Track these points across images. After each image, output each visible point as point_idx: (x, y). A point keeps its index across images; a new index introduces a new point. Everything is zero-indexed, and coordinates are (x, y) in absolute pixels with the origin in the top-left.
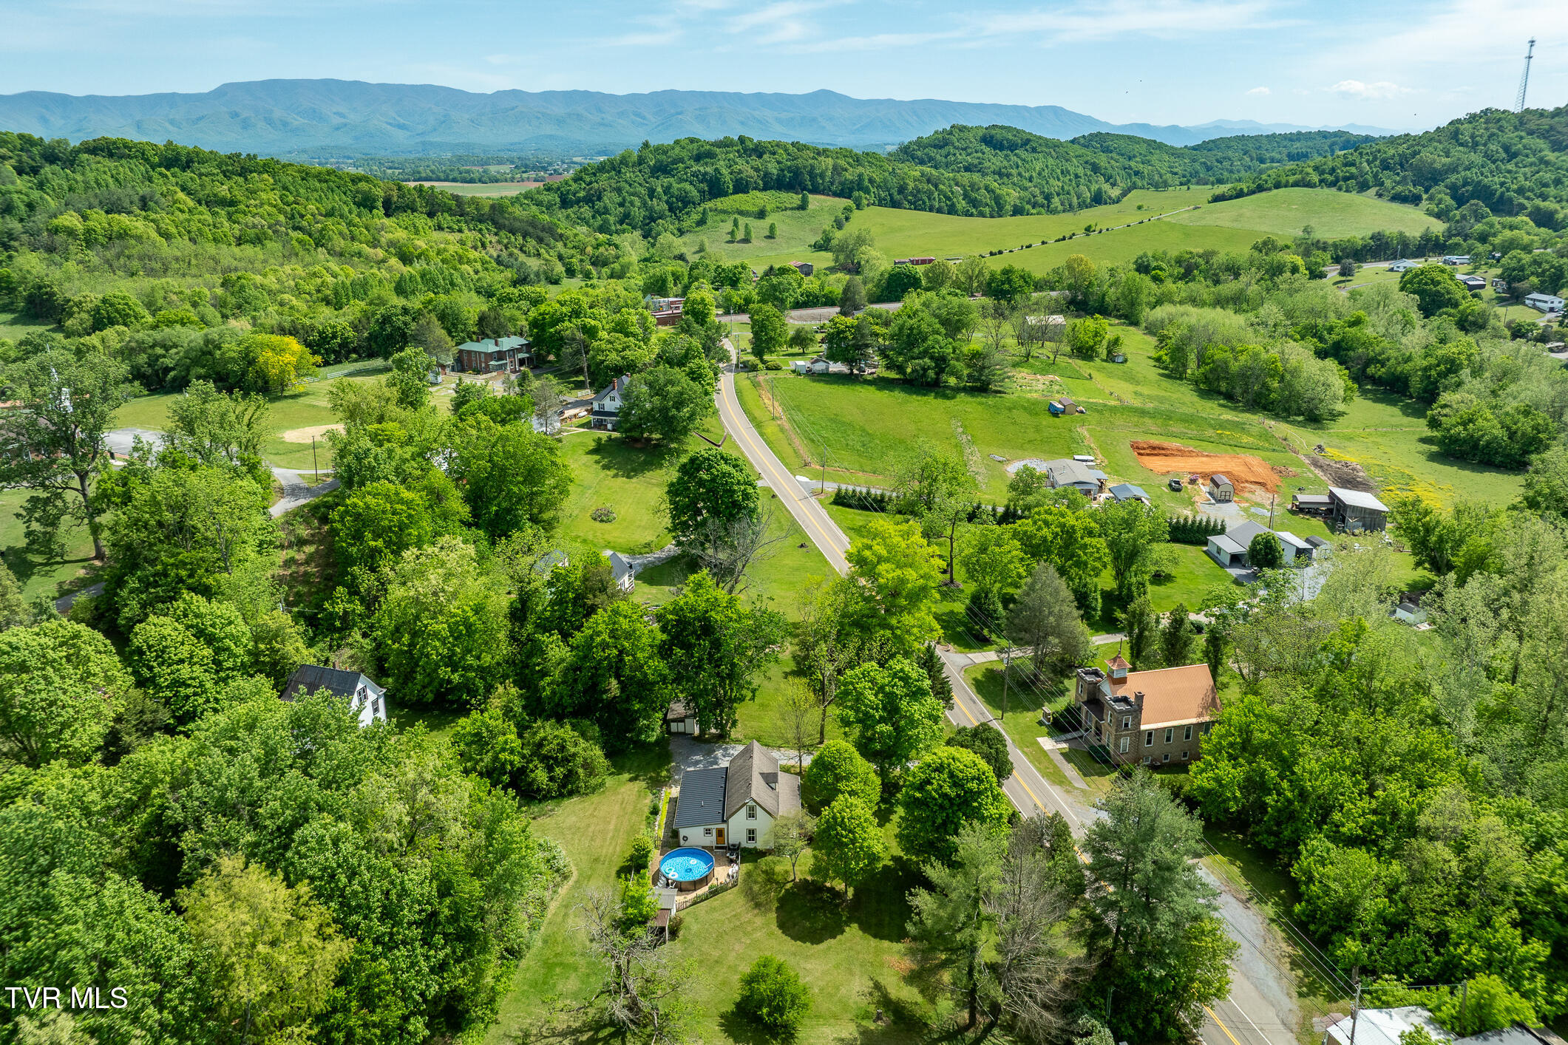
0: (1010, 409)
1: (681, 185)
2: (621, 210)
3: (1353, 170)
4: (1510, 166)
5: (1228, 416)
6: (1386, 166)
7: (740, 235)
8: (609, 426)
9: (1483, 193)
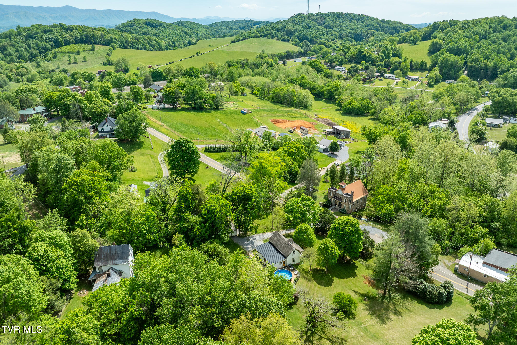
0: (230, 114)
1: (43, 43)
2: (17, 53)
3: (269, 32)
4: (310, 30)
5: (286, 109)
6: (278, 31)
7: (72, 61)
8: (108, 136)
9: (306, 38)
